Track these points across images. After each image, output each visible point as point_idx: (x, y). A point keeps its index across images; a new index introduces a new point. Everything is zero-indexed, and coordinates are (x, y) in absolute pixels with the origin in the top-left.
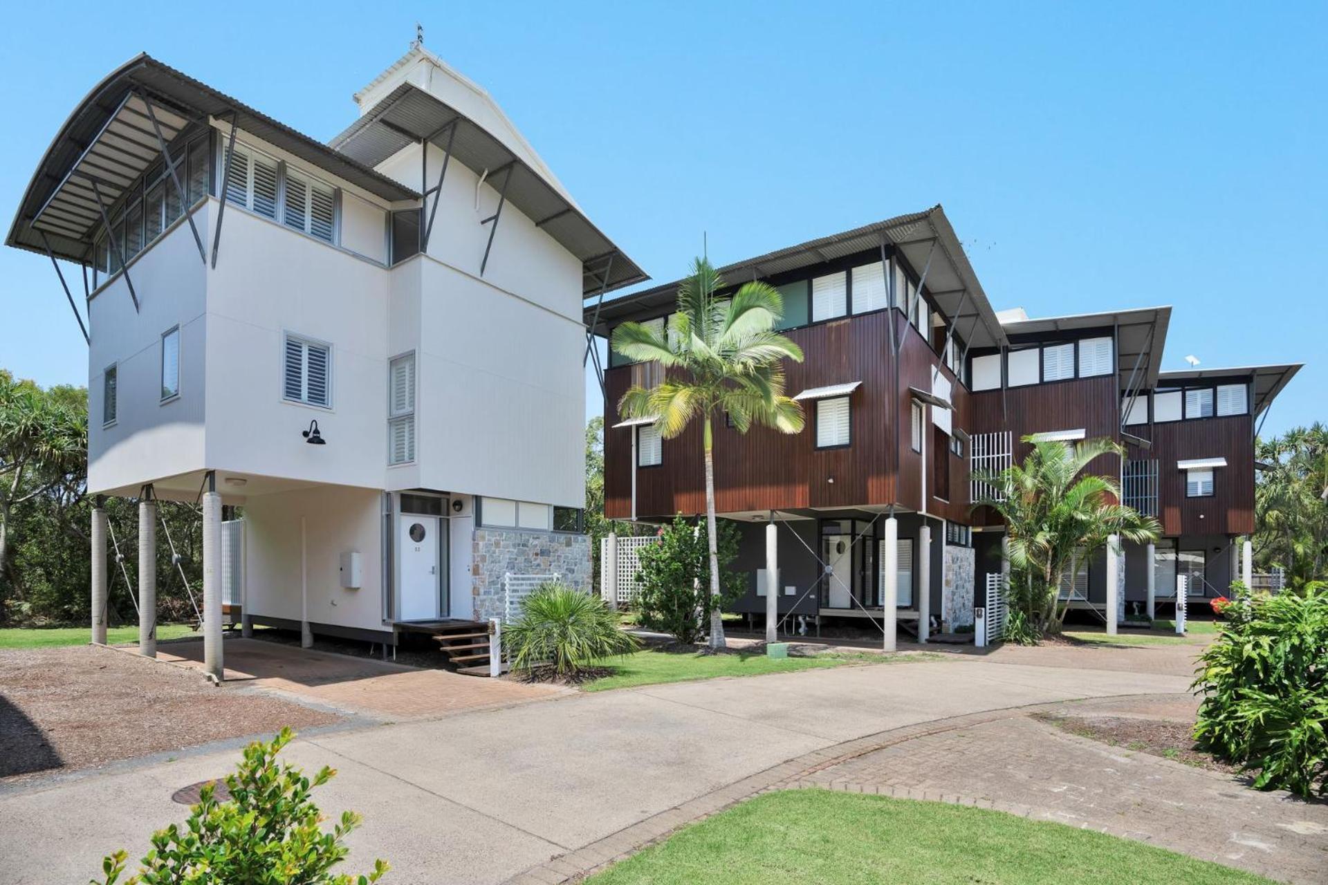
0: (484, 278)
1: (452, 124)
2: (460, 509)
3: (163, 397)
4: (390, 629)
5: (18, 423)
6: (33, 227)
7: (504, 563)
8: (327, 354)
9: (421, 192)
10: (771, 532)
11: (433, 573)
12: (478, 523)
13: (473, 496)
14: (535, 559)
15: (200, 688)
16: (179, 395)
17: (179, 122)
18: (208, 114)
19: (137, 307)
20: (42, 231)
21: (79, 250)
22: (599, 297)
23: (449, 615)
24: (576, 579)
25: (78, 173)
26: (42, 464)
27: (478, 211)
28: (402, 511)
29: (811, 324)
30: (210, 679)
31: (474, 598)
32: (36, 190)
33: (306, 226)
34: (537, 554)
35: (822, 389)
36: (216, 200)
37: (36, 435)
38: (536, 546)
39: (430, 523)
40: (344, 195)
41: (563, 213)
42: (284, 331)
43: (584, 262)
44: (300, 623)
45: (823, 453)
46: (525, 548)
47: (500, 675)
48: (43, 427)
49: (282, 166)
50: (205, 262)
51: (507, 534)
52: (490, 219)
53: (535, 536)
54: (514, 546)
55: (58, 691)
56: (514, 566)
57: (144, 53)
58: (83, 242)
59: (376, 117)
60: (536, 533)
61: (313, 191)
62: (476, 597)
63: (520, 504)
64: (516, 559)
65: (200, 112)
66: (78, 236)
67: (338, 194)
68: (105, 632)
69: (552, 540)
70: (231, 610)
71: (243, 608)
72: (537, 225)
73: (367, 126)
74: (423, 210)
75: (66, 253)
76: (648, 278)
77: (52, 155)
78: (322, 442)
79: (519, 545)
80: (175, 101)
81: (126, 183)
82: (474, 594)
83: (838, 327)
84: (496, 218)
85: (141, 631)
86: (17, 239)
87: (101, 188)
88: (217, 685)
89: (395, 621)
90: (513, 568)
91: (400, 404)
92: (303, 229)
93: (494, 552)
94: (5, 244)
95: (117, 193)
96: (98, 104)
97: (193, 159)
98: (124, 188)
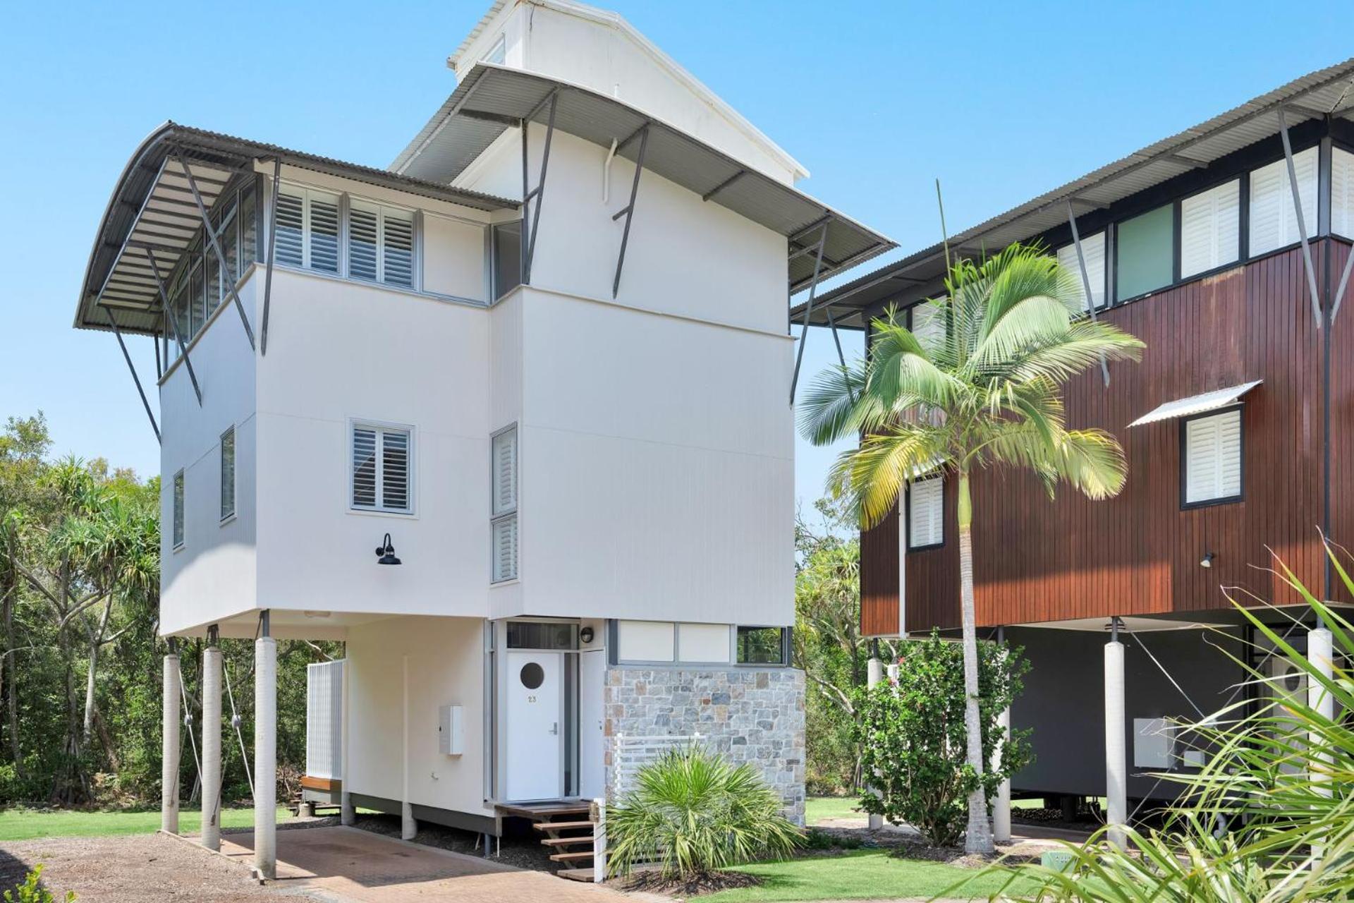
0: (622, 298)
1: (551, 97)
2: (591, 639)
3: (222, 516)
4: (491, 813)
5: (102, 540)
6: (99, 305)
7: (652, 716)
8: (407, 440)
9: (521, 199)
10: (1114, 655)
11: (555, 732)
12: (613, 659)
13: (606, 620)
14: (704, 710)
15: (242, 885)
16: (236, 515)
17: (224, 176)
18: (253, 158)
19: (200, 400)
20: (108, 307)
21: (150, 320)
22: (808, 291)
23: (578, 794)
24: (777, 739)
25: (133, 243)
26: (128, 591)
27: (606, 204)
28: (509, 646)
29: (1180, 284)
30: (255, 875)
31: (606, 769)
32: (97, 262)
33: (378, 274)
34: (707, 702)
35: (1194, 399)
36: (264, 267)
37: (122, 554)
38: (705, 689)
39: (551, 662)
40: (425, 216)
41: (734, 178)
42: (351, 419)
43: (790, 236)
44: (400, 803)
45: (1196, 513)
46: (687, 693)
47: (604, 880)
48: (129, 543)
49: (344, 199)
50: (254, 349)
51: (657, 672)
52: (622, 213)
53: (704, 674)
54: (669, 690)
55: (94, 884)
56: (668, 721)
57: (170, 121)
58: (152, 312)
59: (453, 108)
60: (706, 670)
61: (386, 222)
62: (609, 767)
63: (682, 629)
64: (672, 710)
65: (244, 158)
66: (145, 306)
67: (419, 217)
68: (176, 818)
69: (732, 679)
70: (331, 786)
71: (343, 783)
72: (705, 198)
73: (446, 122)
74: (524, 222)
75: (136, 325)
76: (892, 245)
77: (108, 223)
78: (397, 562)
79: (676, 689)
80: (214, 152)
81: (183, 244)
82: (606, 763)
83: (1223, 285)
84: (629, 210)
85: (203, 816)
86: (85, 321)
87: (155, 253)
88: (262, 883)
89: (499, 802)
90: (666, 723)
91: (506, 499)
92: (374, 277)
93: (636, 701)
94: (74, 327)
95: (176, 256)
96: (143, 166)
97: (246, 209)
98: (182, 249)
